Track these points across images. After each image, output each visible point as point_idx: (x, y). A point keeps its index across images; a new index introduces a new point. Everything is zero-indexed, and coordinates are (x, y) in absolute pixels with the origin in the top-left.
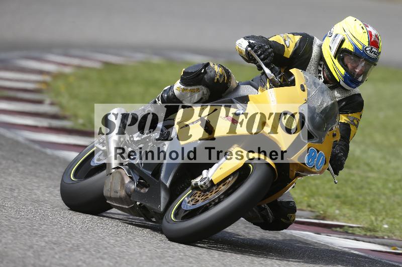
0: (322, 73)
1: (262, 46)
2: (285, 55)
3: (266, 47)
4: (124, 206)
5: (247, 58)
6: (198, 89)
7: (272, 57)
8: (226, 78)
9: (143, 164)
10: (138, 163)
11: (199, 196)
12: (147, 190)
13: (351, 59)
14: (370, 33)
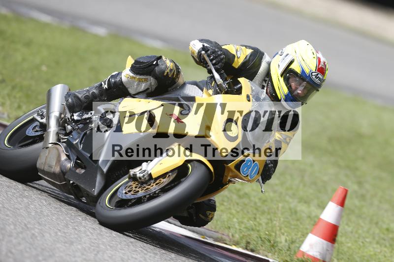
0: (265, 89)
1: (215, 51)
2: (234, 65)
3: (219, 53)
4: (56, 182)
5: (198, 60)
6: (146, 79)
7: (223, 63)
8: (175, 73)
9: (82, 145)
10: (77, 143)
11: (136, 187)
12: (83, 171)
13: (296, 81)
14: (319, 60)
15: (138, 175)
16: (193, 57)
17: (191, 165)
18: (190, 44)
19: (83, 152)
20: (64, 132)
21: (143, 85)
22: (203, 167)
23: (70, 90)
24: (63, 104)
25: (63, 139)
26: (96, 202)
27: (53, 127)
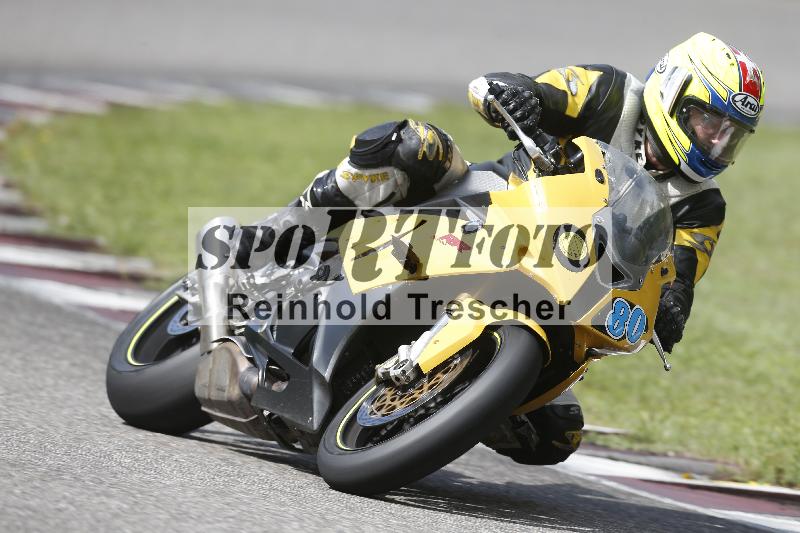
0: (643, 148)
1: (518, 92)
2: (568, 113)
4: (238, 419)
5: (486, 116)
6: (385, 175)
8: (441, 151)
9: (275, 334)
10: (265, 331)
11: (393, 399)
12: (284, 386)
13: (704, 120)
14: (743, 67)
15: (393, 374)
17: (499, 334)
18: (468, 87)
19: (280, 347)
21: (382, 187)
22: (525, 334)
26: (317, 445)
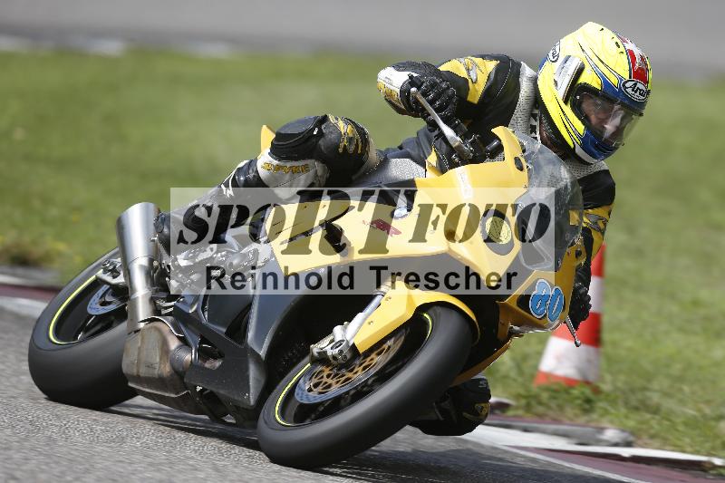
0: (538, 133)
2: (470, 99)
3: (444, 85)
4: (167, 395)
6: (306, 166)
7: (454, 104)
8: (360, 145)
9: (206, 313)
10: (196, 311)
11: (328, 376)
12: (218, 363)
13: (597, 105)
14: (631, 54)
15: (330, 353)
16: (390, 102)
17: (429, 315)
19: (212, 326)
20: (164, 295)
21: (302, 178)
22: (455, 315)
23: (159, 211)
24: (154, 241)
25: (166, 308)
26: (257, 418)
27: (141, 290)
